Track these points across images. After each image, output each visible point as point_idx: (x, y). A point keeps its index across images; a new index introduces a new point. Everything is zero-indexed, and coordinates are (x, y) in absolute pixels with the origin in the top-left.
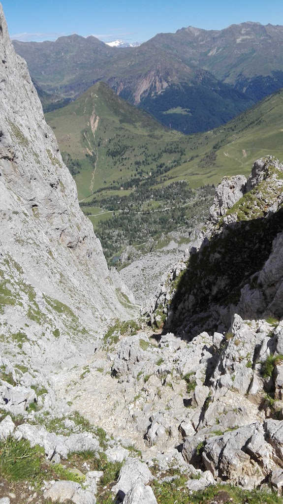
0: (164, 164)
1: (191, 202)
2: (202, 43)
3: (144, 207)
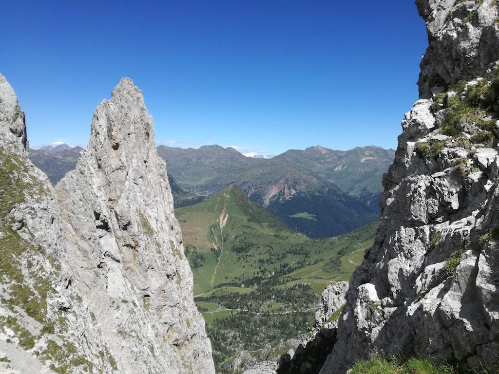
0: (288, 265)
1: (313, 308)
2: (328, 160)
3: (264, 308)
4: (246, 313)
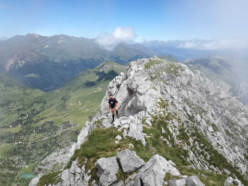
0: (35, 110)
1: (59, 133)
3: (31, 139)
4: (22, 144)
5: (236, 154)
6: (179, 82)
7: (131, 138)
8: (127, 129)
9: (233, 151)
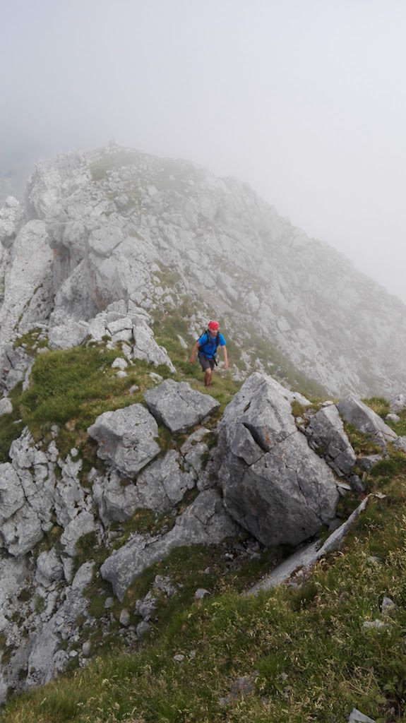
5: (343, 375)
6: (195, 212)
7: (144, 361)
8: (129, 342)
9: (336, 369)
